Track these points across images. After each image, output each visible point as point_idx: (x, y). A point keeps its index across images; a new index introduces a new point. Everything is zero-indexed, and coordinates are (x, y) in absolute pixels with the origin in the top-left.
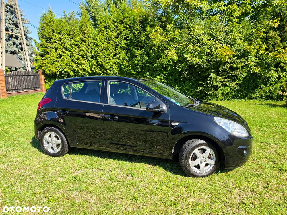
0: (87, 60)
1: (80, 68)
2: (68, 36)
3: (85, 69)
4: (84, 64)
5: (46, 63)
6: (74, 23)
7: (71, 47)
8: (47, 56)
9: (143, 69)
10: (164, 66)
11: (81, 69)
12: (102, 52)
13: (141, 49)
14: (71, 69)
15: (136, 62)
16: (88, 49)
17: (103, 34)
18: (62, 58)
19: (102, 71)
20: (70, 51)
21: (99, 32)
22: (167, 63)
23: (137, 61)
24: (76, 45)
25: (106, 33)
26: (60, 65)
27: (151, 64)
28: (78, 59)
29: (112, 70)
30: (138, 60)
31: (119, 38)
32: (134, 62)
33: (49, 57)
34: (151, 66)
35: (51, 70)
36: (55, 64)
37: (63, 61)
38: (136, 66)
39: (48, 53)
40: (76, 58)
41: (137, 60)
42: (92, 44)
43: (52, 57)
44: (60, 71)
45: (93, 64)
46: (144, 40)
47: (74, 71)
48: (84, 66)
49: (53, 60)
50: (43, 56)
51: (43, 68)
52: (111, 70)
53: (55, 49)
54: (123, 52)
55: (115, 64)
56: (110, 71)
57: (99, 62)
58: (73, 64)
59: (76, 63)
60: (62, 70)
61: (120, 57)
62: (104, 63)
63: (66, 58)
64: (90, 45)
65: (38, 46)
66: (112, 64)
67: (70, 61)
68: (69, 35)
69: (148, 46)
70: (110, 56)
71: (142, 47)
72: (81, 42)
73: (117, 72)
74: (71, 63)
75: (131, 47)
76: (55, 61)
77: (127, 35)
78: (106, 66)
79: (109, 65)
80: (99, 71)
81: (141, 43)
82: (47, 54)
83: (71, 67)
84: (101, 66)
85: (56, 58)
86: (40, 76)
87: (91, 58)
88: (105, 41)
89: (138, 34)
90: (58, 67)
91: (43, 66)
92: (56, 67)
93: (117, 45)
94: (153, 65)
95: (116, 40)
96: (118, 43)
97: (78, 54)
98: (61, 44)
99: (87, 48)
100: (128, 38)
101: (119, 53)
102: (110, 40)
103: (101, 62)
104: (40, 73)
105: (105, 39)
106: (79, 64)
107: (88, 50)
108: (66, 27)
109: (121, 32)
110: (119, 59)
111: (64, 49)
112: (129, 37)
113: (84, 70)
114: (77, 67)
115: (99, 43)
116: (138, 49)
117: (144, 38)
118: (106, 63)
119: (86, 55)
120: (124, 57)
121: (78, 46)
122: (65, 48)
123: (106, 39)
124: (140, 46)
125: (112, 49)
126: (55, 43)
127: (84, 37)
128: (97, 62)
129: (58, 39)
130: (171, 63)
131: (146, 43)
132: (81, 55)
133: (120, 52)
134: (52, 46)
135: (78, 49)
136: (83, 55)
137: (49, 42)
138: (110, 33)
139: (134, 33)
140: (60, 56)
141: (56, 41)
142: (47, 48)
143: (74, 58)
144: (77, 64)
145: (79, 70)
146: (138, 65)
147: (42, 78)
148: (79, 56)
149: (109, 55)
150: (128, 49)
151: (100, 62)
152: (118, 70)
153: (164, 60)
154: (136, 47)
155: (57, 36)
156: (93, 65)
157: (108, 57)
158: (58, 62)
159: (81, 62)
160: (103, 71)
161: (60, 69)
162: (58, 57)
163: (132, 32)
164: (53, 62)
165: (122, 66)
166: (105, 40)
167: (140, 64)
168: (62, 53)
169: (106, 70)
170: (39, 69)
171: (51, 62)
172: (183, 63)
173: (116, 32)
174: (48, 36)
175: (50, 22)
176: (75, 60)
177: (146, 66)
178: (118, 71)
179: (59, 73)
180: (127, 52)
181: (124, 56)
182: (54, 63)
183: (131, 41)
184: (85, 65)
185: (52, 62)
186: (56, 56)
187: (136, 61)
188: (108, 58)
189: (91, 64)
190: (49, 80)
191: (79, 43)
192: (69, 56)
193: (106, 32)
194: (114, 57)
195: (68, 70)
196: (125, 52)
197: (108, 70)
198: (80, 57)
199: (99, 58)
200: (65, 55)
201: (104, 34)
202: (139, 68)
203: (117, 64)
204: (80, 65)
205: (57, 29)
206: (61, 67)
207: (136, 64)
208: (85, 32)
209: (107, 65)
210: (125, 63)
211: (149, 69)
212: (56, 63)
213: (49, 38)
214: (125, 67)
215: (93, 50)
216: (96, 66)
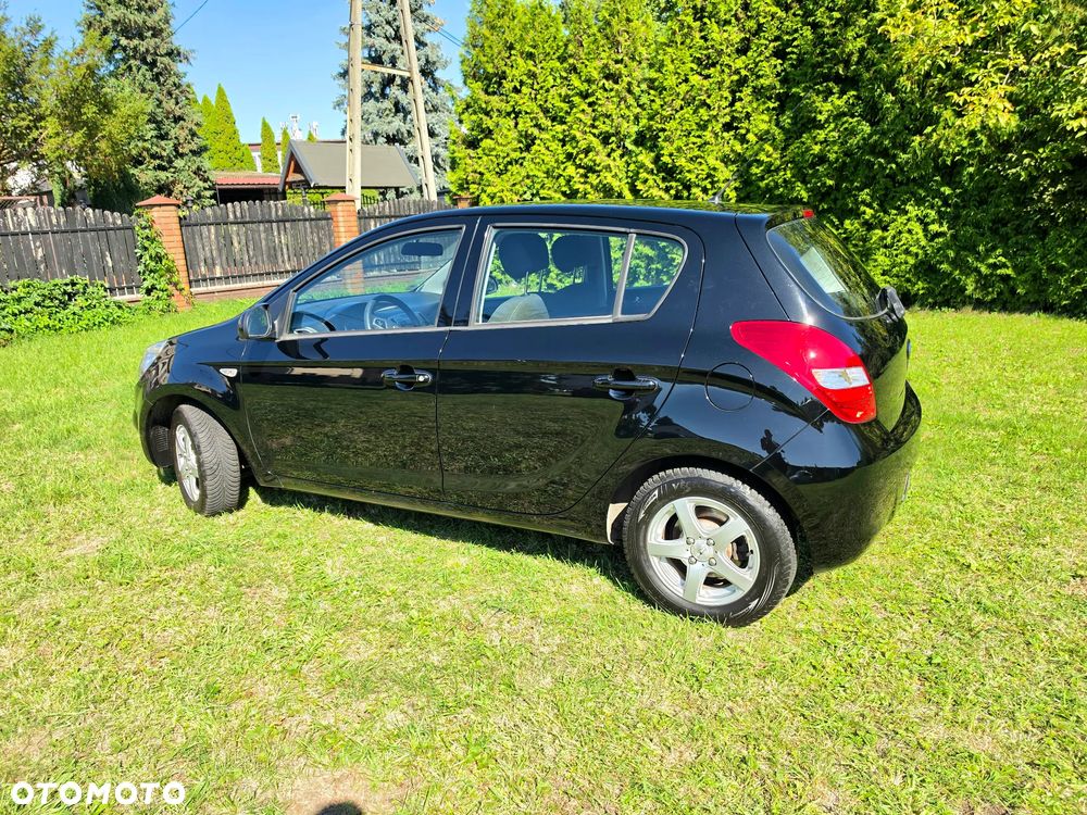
0: (619, 152)
1: (595, 183)
2: (558, 64)
3: (612, 189)
4: (608, 168)
5: (481, 169)
6: (583, 8)
7: (565, 106)
8: (487, 143)
9: (846, 179)
10: (944, 161)
11: (595, 188)
12: (677, 116)
13: (842, 93)
14: (564, 189)
15: (817, 149)
16: (628, 107)
17: (688, 41)
18: (534, 148)
19: (673, 192)
20: (563, 122)
21: (674, 33)
22: (963, 148)
23: (821, 143)
24: (584, 96)
25: (702, 37)
26: (528, 177)
27: (885, 153)
28: (587, 151)
29: (713, 187)
30: (826, 141)
31: (749, 54)
32: (808, 149)
33: (494, 149)
34: (880, 164)
35: (498, 194)
36: (509, 174)
37: (538, 160)
38: (813, 165)
39: (490, 132)
40: (582, 144)
41: (821, 137)
42: (644, 86)
43: (501, 148)
44: (525, 196)
45: (642, 166)
46: (862, 51)
47: (572, 196)
48: (609, 175)
49: (504, 158)
50: (472, 144)
51: (473, 187)
52: (709, 186)
53: (513, 116)
54: (762, 108)
55: (725, 160)
56: (705, 190)
57: (663, 155)
58: (571, 170)
59: (579, 166)
60: (533, 195)
61: (748, 131)
62: (681, 162)
63: (548, 151)
64: (636, 90)
65: (460, 110)
66: (712, 161)
67: (562, 158)
68: (562, 59)
69: (879, 77)
70: (710, 128)
71: (847, 83)
72: (604, 81)
73: (733, 194)
74: (562, 167)
75: (797, 84)
76: (510, 163)
77: (786, 37)
78: (689, 171)
79: (704, 167)
80: (662, 193)
81: (847, 63)
82: (486, 137)
83: (562, 180)
84: (669, 172)
85: (515, 150)
87: (636, 143)
88: (692, 69)
89: (834, 26)
90: (520, 182)
91: (473, 183)
92: (514, 185)
93: (743, 82)
94: (893, 159)
95: (740, 63)
96: (744, 72)
97: (588, 130)
98: (533, 96)
99: (623, 106)
100: (789, 50)
101: (748, 116)
102: (714, 65)
103: (671, 155)
104: (463, 206)
105: (693, 62)
106: (590, 169)
107: (627, 113)
108: (553, 30)
109: (760, 26)
110: (743, 140)
111: (541, 115)
112: (795, 43)
113: (607, 191)
114: (582, 180)
115: (671, 81)
116: (831, 93)
117: (860, 43)
118: (691, 159)
119: (618, 133)
120: (767, 132)
121: (591, 99)
122: (546, 111)
123: (699, 61)
124: (838, 79)
125: (719, 100)
126: (513, 95)
127: (617, 62)
128: (657, 160)
129: (525, 78)
130: (982, 149)
131: (870, 65)
132: (601, 133)
133: (749, 110)
134: (503, 106)
135: (589, 110)
136: (607, 132)
137: (494, 93)
138: (714, 35)
139: (815, 26)
140: (528, 142)
141: (518, 85)
142: (487, 114)
143: (574, 148)
144: (583, 168)
145: (590, 190)
146: (822, 159)
148: (592, 138)
149: (703, 127)
150: (786, 94)
151: (665, 159)
152: (737, 184)
153: (949, 135)
154: (821, 83)
155: (523, 65)
156: (641, 171)
157: (699, 137)
158: (521, 164)
159: (597, 162)
160: (677, 191)
161: (525, 189)
162: (521, 145)
163: (810, 19)
164: (506, 166)
165: (755, 170)
166: (695, 67)
167: (832, 157)
168: (536, 132)
169: (688, 187)
170: (460, 193)
171: (498, 164)
172: (1044, 144)
173: (743, 29)
174: (491, 70)
175: (500, 16)
176: (578, 154)
177: (858, 164)
178: (736, 189)
180: (780, 110)
181: (764, 127)
182: (507, 170)
183: (801, 61)
184: (613, 173)
185: (501, 167)
186: (515, 144)
187: (816, 144)
188: (699, 140)
189: (632, 167)
191: (594, 87)
192: (560, 140)
193: (701, 31)
194: (725, 134)
195: (553, 195)
196: (774, 109)
197: (698, 186)
198: (596, 143)
199: (665, 140)
200: (544, 136)
201: (692, 40)
202: (827, 176)
203: (733, 162)
204: (594, 172)
205: (522, 39)
206: (528, 182)
207: (815, 156)
208: (620, 39)
209: (692, 167)
210: (769, 154)
211: (874, 177)
212: (514, 168)
213: (496, 75)
214: (769, 170)
215: (645, 109)
216: (652, 172)
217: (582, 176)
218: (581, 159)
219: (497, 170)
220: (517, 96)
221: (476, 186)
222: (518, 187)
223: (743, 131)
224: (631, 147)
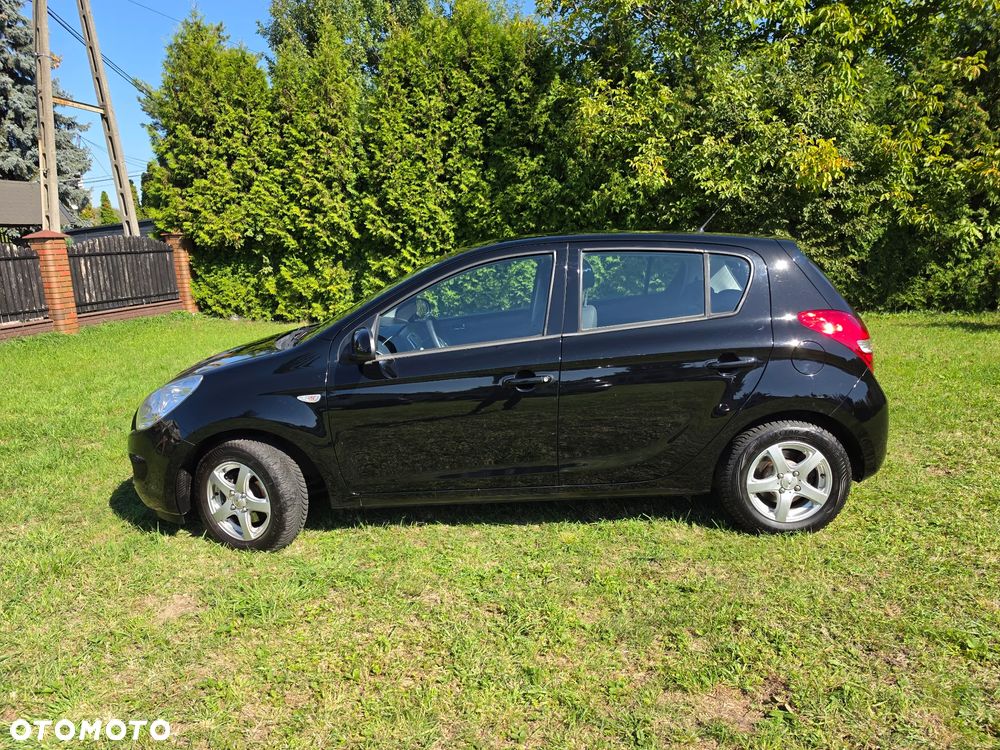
0: (341, 196)
1: (322, 222)
2: (269, 113)
3: (339, 228)
4: (334, 209)
5: (196, 207)
6: (289, 66)
7: (283, 152)
8: (199, 183)
9: (544, 223)
10: (615, 209)
11: (323, 227)
12: (397, 167)
13: (532, 157)
14: (289, 227)
15: (520, 198)
16: (347, 156)
17: (398, 105)
18: (254, 189)
19: (400, 231)
20: (280, 166)
21: (384, 96)
22: (628, 200)
23: (523, 194)
24: (303, 144)
25: (410, 102)
26: (248, 215)
27: (572, 203)
28: (312, 194)
29: (435, 228)
30: (525, 193)
31: (455, 119)
32: (513, 199)
33: (209, 188)
34: (570, 212)
35: (219, 232)
36: (228, 212)
37: (258, 200)
38: (517, 212)
39: (202, 171)
40: (307, 187)
41: (522, 190)
42: (359, 140)
43: (218, 187)
44: (248, 233)
45: (368, 207)
46: (546, 123)
47: (298, 234)
48: (335, 215)
49: (222, 197)
50: (182, 182)
51: (187, 225)
52: (431, 227)
53: (225, 158)
54: (470, 164)
55: (442, 205)
56: (428, 230)
57: (388, 200)
58: (296, 210)
59: (305, 207)
60: (255, 232)
61: (460, 182)
62: (406, 206)
63: (268, 192)
64: (353, 143)
65: (163, 149)
66: (432, 207)
67: (285, 199)
68: (272, 109)
69: (562, 145)
70: (428, 179)
71: (535, 149)
72: (321, 133)
73: (452, 234)
74: (286, 207)
75: (498, 147)
76: (228, 202)
77: (485, 109)
78: (413, 214)
79: (425, 211)
80: (390, 232)
81: (535, 131)
82: (196, 176)
83: (286, 219)
84: (395, 215)
85: (232, 190)
86: (175, 255)
87: (358, 188)
88: (405, 129)
89: (523, 103)
90: (240, 221)
91: (185, 220)
92: (234, 223)
93: (450, 143)
94: (577, 207)
95: (446, 126)
96: (453, 135)
97: (310, 175)
98: (246, 141)
99: (342, 154)
100: (489, 119)
101: (459, 171)
102: (427, 127)
103: (396, 200)
104: (173, 243)
105: (404, 122)
106: (316, 210)
107: (347, 161)
108: (259, 82)
109: (462, 99)
110: (456, 189)
111: (258, 159)
112: (493, 114)
113: (334, 229)
114: (309, 220)
115: (388, 137)
116: (524, 155)
117: (545, 118)
118: (414, 203)
119: (340, 178)
120: (477, 184)
121: (311, 147)
122: (261, 155)
123: (411, 124)
124: (528, 145)
125: (434, 156)
126: (225, 138)
127: (334, 116)
128: (382, 202)
129: (236, 123)
130: (641, 201)
131: (552, 136)
132: (324, 178)
133: (460, 165)
134: (215, 148)
135: (309, 157)
136: (330, 177)
137: (203, 136)
138: (423, 103)
139: (509, 103)
140: (246, 184)
141: (230, 129)
142: (198, 154)
143: (297, 190)
144: (307, 208)
145: (317, 229)
146: (524, 207)
147: (183, 259)
148: (316, 182)
149: (422, 177)
150: (488, 154)
151: (392, 203)
152: (455, 226)
153: (616, 190)
154: (517, 147)
155: (233, 113)
156: (369, 212)
157: (418, 185)
158: (239, 204)
159: (325, 203)
160: (404, 231)
161: (247, 227)
162: (239, 186)
163: (504, 96)
164: (223, 205)
165: (472, 215)
166: (408, 127)
167: (534, 205)
168: (254, 174)
169: (413, 228)
170: (169, 230)
171: (216, 203)
172: (679, 198)
173: (446, 99)
174: (201, 114)
175: (203, 65)
176: (301, 196)
177: (552, 210)
178: (454, 230)
179: (242, 241)
180: (485, 167)
181: (473, 179)
182: (224, 209)
183: (499, 128)
184: (339, 214)
185: (219, 205)
186: (232, 185)
187: (518, 194)
188: (418, 188)
189: (357, 209)
190: (207, 267)
191: (313, 137)
192: (279, 183)
193: (408, 97)
194: (440, 184)
195: (280, 232)
196: (480, 166)
197: (421, 226)
198: (320, 186)
199: (389, 187)
200: (262, 178)
201: (401, 105)
202: (529, 220)
203: (449, 208)
204: (320, 212)
205: (228, 88)
206: (250, 220)
207: (518, 204)
208: (333, 97)
209: (416, 210)
210: (482, 203)
211: (564, 222)
212: (233, 207)
213: (204, 118)
214: (481, 214)
215: (363, 160)
216: (378, 213)
217: (306, 216)
218: (304, 200)
219: (214, 208)
220: (230, 141)
221: (188, 223)
222: (237, 225)
223: (456, 183)
224: (353, 191)
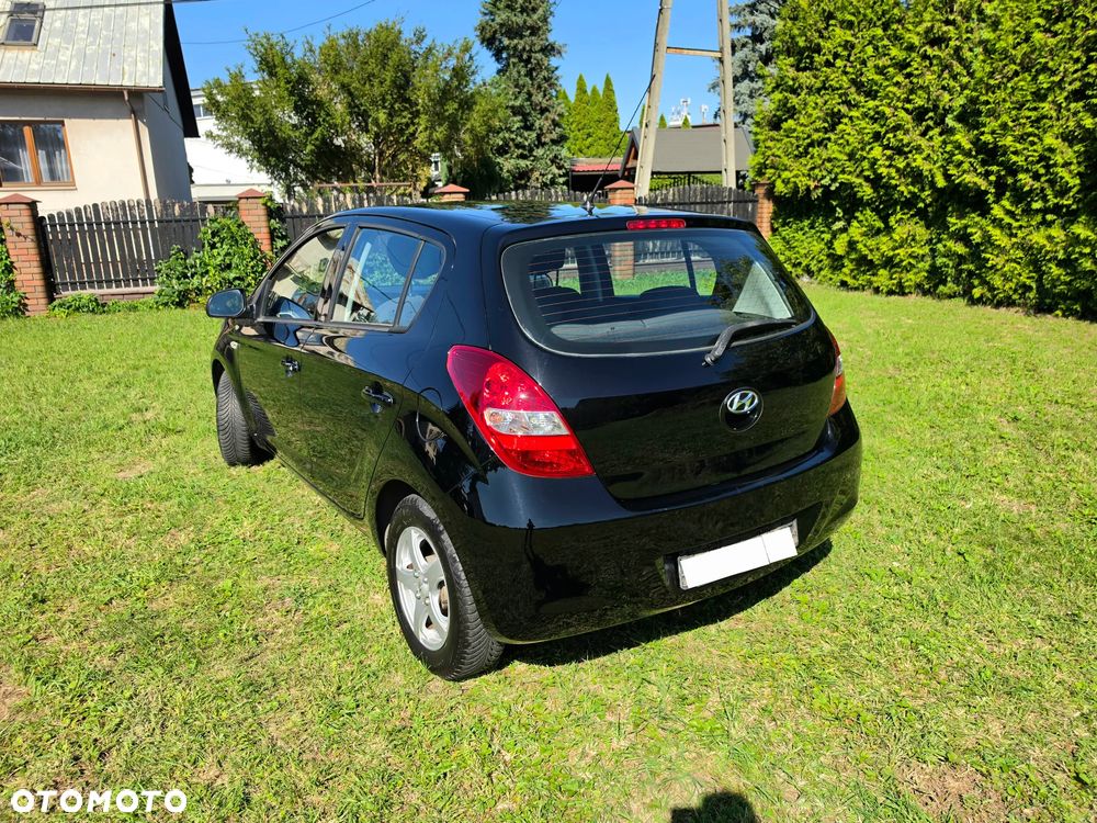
0: (937, 130)
1: (901, 166)
3: (922, 173)
4: (919, 148)
5: (780, 152)
7: (880, 79)
8: (789, 124)
11: (902, 172)
12: (1008, 85)
14: (866, 173)
16: (954, 77)
18: (840, 127)
19: (993, 178)
20: (876, 97)
24: (902, 66)
26: (829, 160)
28: (896, 130)
29: (1047, 173)
33: (795, 130)
35: (793, 180)
36: (809, 156)
37: (841, 141)
39: (795, 111)
40: (892, 122)
42: (979, 50)
43: (802, 128)
44: (823, 182)
45: (959, 147)
47: (876, 182)
48: (919, 157)
49: (805, 139)
50: (775, 125)
51: (770, 172)
52: (1042, 171)
53: (823, 92)
55: (1068, 138)
56: (1036, 177)
57: (984, 133)
58: (877, 152)
59: (887, 147)
60: (832, 180)
62: (1006, 141)
63: (853, 130)
64: (968, 56)
65: (770, 89)
66: (1049, 140)
67: (868, 138)
70: (1050, 99)
72: (927, 47)
73: (1075, 182)
74: (867, 148)
76: (811, 144)
79: (1036, 147)
80: (979, 179)
82: (789, 117)
83: (866, 164)
84: (990, 154)
85: (817, 130)
86: (759, 206)
87: (960, 118)
88: (1038, 26)
90: (819, 166)
91: (771, 167)
92: (813, 169)
97: (900, 105)
98: (848, 69)
99: (946, 75)
102: (1065, 18)
103: (993, 133)
104: (760, 191)
105: (1041, 16)
106: (899, 151)
107: (952, 83)
111: (853, 90)
113: (917, 177)
114: (887, 163)
118: (1022, 137)
119: (936, 107)
121: (908, 70)
122: (859, 86)
123: (1047, 16)
125: (1068, 63)
126: (825, 69)
127: (948, 22)
128: (976, 142)
129: (840, 50)
132: (915, 109)
134: (813, 82)
135: (905, 82)
136: (923, 107)
137: (804, 69)
140: (834, 119)
141: (830, 58)
142: (794, 91)
143: (882, 126)
144: (891, 148)
145: (894, 174)
147: (765, 210)
148: (902, 114)
149: (1040, 96)
151: (987, 138)
152: (1082, 169)
155: (841, 34)
156: (957, 152)
157: (1035, 109)
158: (825, 146)
159: (907, 142)
160: (999, 177)
161: (825, 173)
162: (826, 125)
164: (806, 148)
166: (1042, 21)
168: (844, 109)
170: (757, 178)
171: (798, 147)
174: (803, 45)
176: (887, 132)
178: (1079, 174)
179: (820, 190)
182: (807, 153)
184: (924, 155)
185: (801, 149)
186: (819, 124)
188: (1033, 113)
189: (949, 148)
190: (784, 220)
191: (914, 55)
192: (870, 118)
194: (1072, 105)
195: (855, 180)
197: (1027, 171)
198: (907, 119)
199: (988, 114)
200: (854, 113)
203: (1081, 141)
204: (902, 153)
206: (828, 165)
209: (1020, 147)
212: (814, 151)
213: (809, 48)
215: (974, 78)
216: (968, 154)
217: (888, 158)
218: (889, 139)
219: (796, 152)
220: (829, 71)
221: (773, 171)
222: (817, 171)
224: (952, 124)
